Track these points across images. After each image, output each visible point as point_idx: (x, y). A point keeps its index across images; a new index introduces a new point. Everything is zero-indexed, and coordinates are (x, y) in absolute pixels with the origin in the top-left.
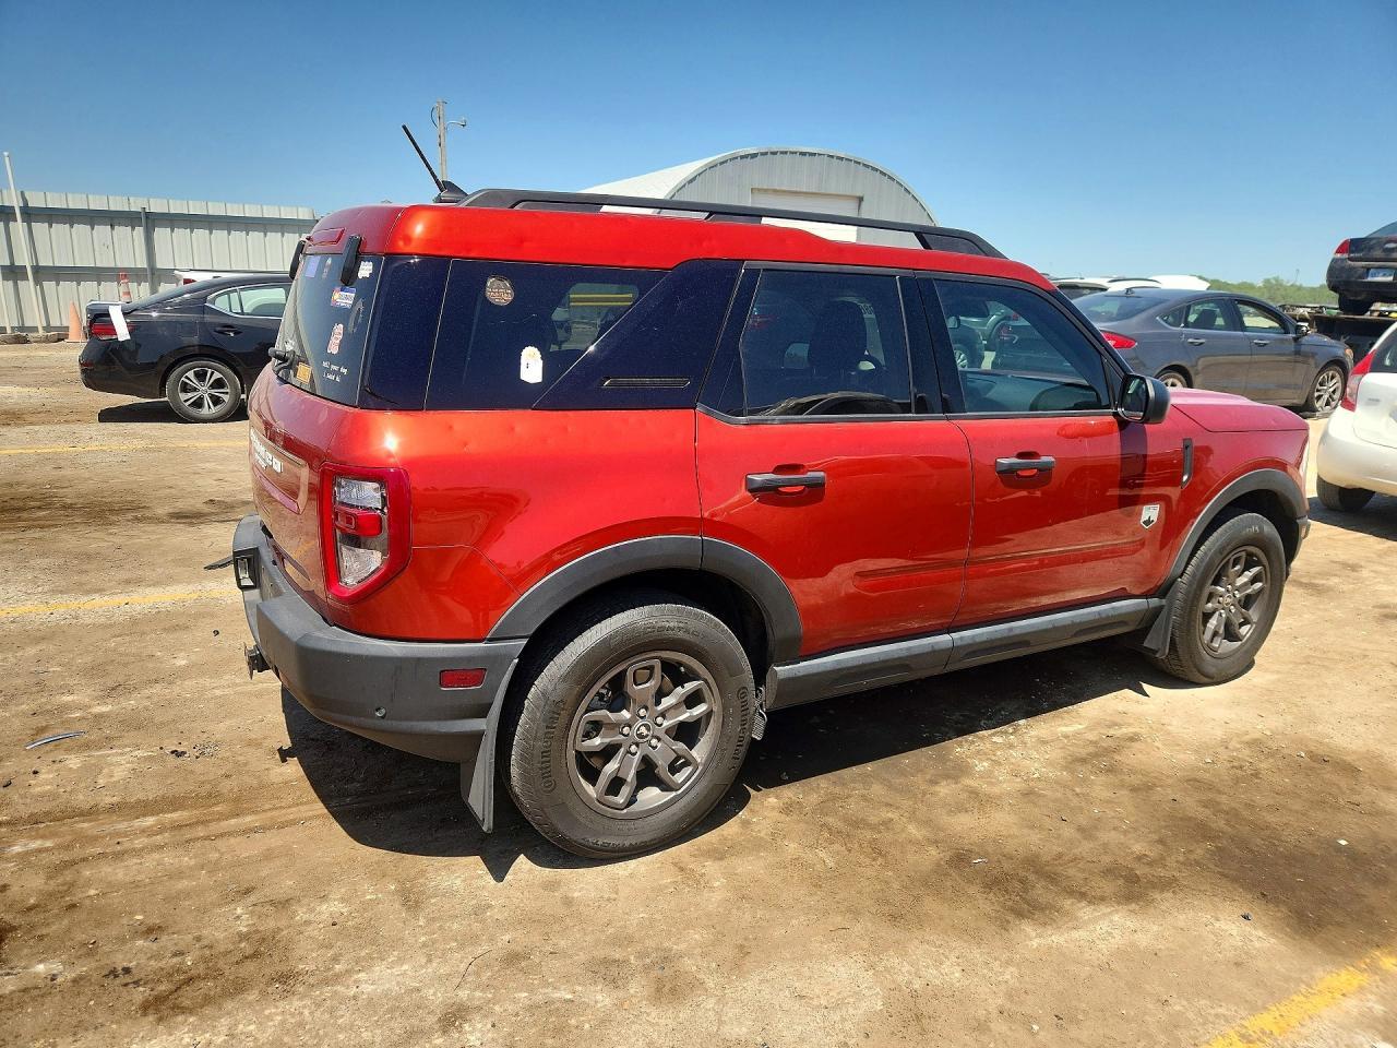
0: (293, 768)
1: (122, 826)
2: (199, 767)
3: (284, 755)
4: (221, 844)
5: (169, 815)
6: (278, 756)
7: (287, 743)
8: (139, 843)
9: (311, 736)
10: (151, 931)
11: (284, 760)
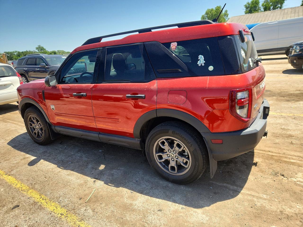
0: (256, 160)
1: (298, 162)
2: (278, 169)
3: (256, 164)
4: (277, 152)
5: (288, 160)
6: (258, 164)
7: (253, 167)
8: (294, 157)
9: (246, 167)
10: (292, 143)
11: (257, 163)
